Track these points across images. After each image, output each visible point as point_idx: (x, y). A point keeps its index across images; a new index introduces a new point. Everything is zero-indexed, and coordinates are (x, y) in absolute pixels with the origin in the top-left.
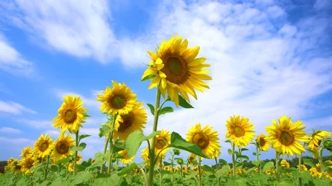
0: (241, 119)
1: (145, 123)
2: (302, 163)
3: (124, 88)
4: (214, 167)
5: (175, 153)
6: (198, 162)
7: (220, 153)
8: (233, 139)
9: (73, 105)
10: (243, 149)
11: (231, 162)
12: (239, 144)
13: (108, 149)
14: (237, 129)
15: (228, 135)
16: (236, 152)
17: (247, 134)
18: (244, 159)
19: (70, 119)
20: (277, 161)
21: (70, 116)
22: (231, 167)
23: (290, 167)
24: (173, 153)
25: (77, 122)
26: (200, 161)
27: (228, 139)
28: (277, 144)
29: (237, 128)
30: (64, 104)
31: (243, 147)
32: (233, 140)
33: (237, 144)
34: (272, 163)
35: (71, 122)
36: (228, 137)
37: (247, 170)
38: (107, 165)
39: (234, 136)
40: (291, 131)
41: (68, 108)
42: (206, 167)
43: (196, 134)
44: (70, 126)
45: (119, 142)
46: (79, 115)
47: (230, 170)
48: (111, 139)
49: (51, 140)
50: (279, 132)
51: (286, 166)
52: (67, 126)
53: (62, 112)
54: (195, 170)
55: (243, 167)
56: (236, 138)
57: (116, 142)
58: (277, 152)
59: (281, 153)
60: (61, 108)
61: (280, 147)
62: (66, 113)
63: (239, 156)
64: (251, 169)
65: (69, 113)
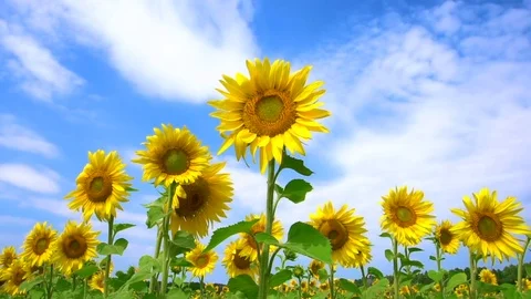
0: (408, 192)
1: (230, 200)
2: (524, 276)
3: (186, 136)
4: (359, 283)
5: (288, 258)
6: (329, 273)
7: (369, 257)
8: (395, 230)
9: (105, 168)
10: (412, 250)
11: (391, 273)
12: (405, 241)
13: (162, 249)
14: (401, 213)
15: (386, 223)
16: (400, 256)
17: (419, 221)
18: (413, 268)
19: (98, 194)
20: (473, 272)
21: (99, 188)
22: (391, 283)
23: (499, 283)
24: (284, 257)
25: (112, 199)
26: (333, 271)
27: (385, 231)
28: (473, 239)
29: (402, 211)
30: (88, 166)
31: (413, 246)
32: (395, 234)
33: (402, 239)
34: (464, 276)
35: (102, 199)
36: (385, 227)
37: (419, 288)
38: (160, 279)
39: (396, 226)
40: (497, 215)
41: (96, 175)
42: (344, 283)
43: (324, 221)
44: (99, 207)
45: (181, 235)
46: (117, 188)
47: (390, 288)
48: (166, 231)
49: (52, 233)
50: (476, 217)
51: (490, 281)
52: (94, 207)
53: (84, 181)
54: (324, 288)
55: (413, 283)
56: (400, 230)
57: (175, 237)
58: (473, 256)
59: (481, 257)
60: (83, 174)
61: (479, 245)
62: (92, 183)
63: (406, 262)
64: (427, 287)
65: (98, 183)
